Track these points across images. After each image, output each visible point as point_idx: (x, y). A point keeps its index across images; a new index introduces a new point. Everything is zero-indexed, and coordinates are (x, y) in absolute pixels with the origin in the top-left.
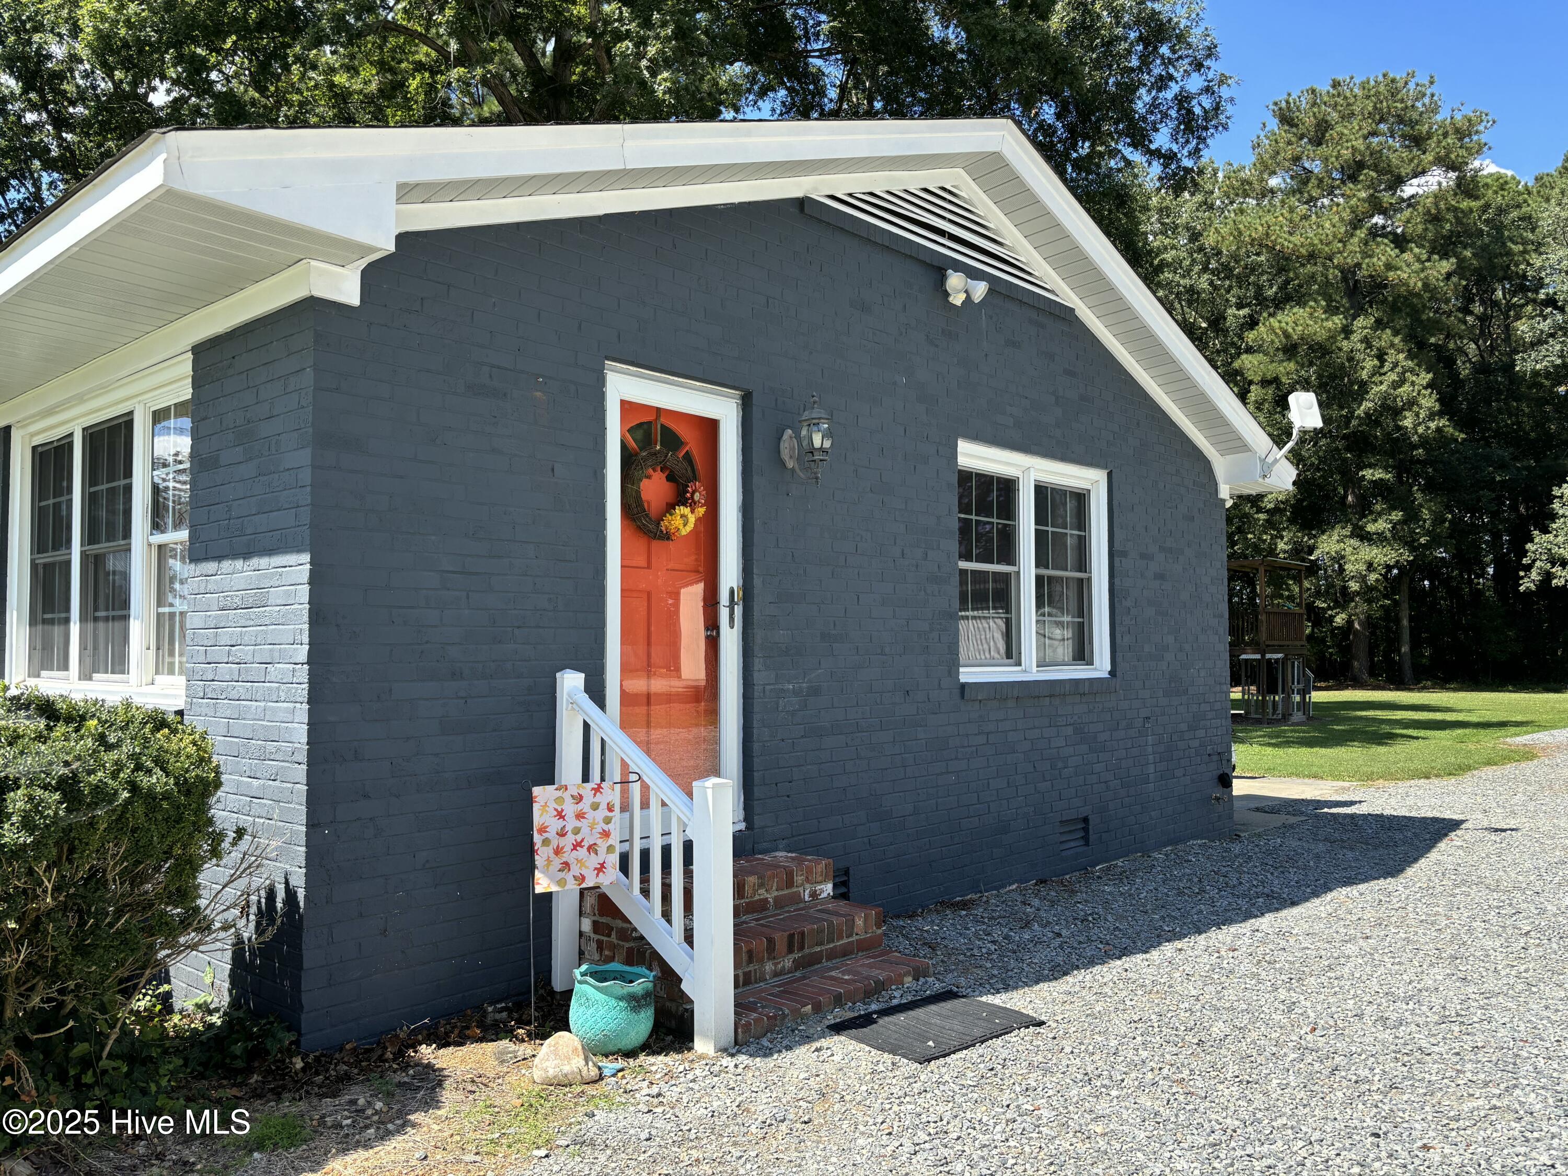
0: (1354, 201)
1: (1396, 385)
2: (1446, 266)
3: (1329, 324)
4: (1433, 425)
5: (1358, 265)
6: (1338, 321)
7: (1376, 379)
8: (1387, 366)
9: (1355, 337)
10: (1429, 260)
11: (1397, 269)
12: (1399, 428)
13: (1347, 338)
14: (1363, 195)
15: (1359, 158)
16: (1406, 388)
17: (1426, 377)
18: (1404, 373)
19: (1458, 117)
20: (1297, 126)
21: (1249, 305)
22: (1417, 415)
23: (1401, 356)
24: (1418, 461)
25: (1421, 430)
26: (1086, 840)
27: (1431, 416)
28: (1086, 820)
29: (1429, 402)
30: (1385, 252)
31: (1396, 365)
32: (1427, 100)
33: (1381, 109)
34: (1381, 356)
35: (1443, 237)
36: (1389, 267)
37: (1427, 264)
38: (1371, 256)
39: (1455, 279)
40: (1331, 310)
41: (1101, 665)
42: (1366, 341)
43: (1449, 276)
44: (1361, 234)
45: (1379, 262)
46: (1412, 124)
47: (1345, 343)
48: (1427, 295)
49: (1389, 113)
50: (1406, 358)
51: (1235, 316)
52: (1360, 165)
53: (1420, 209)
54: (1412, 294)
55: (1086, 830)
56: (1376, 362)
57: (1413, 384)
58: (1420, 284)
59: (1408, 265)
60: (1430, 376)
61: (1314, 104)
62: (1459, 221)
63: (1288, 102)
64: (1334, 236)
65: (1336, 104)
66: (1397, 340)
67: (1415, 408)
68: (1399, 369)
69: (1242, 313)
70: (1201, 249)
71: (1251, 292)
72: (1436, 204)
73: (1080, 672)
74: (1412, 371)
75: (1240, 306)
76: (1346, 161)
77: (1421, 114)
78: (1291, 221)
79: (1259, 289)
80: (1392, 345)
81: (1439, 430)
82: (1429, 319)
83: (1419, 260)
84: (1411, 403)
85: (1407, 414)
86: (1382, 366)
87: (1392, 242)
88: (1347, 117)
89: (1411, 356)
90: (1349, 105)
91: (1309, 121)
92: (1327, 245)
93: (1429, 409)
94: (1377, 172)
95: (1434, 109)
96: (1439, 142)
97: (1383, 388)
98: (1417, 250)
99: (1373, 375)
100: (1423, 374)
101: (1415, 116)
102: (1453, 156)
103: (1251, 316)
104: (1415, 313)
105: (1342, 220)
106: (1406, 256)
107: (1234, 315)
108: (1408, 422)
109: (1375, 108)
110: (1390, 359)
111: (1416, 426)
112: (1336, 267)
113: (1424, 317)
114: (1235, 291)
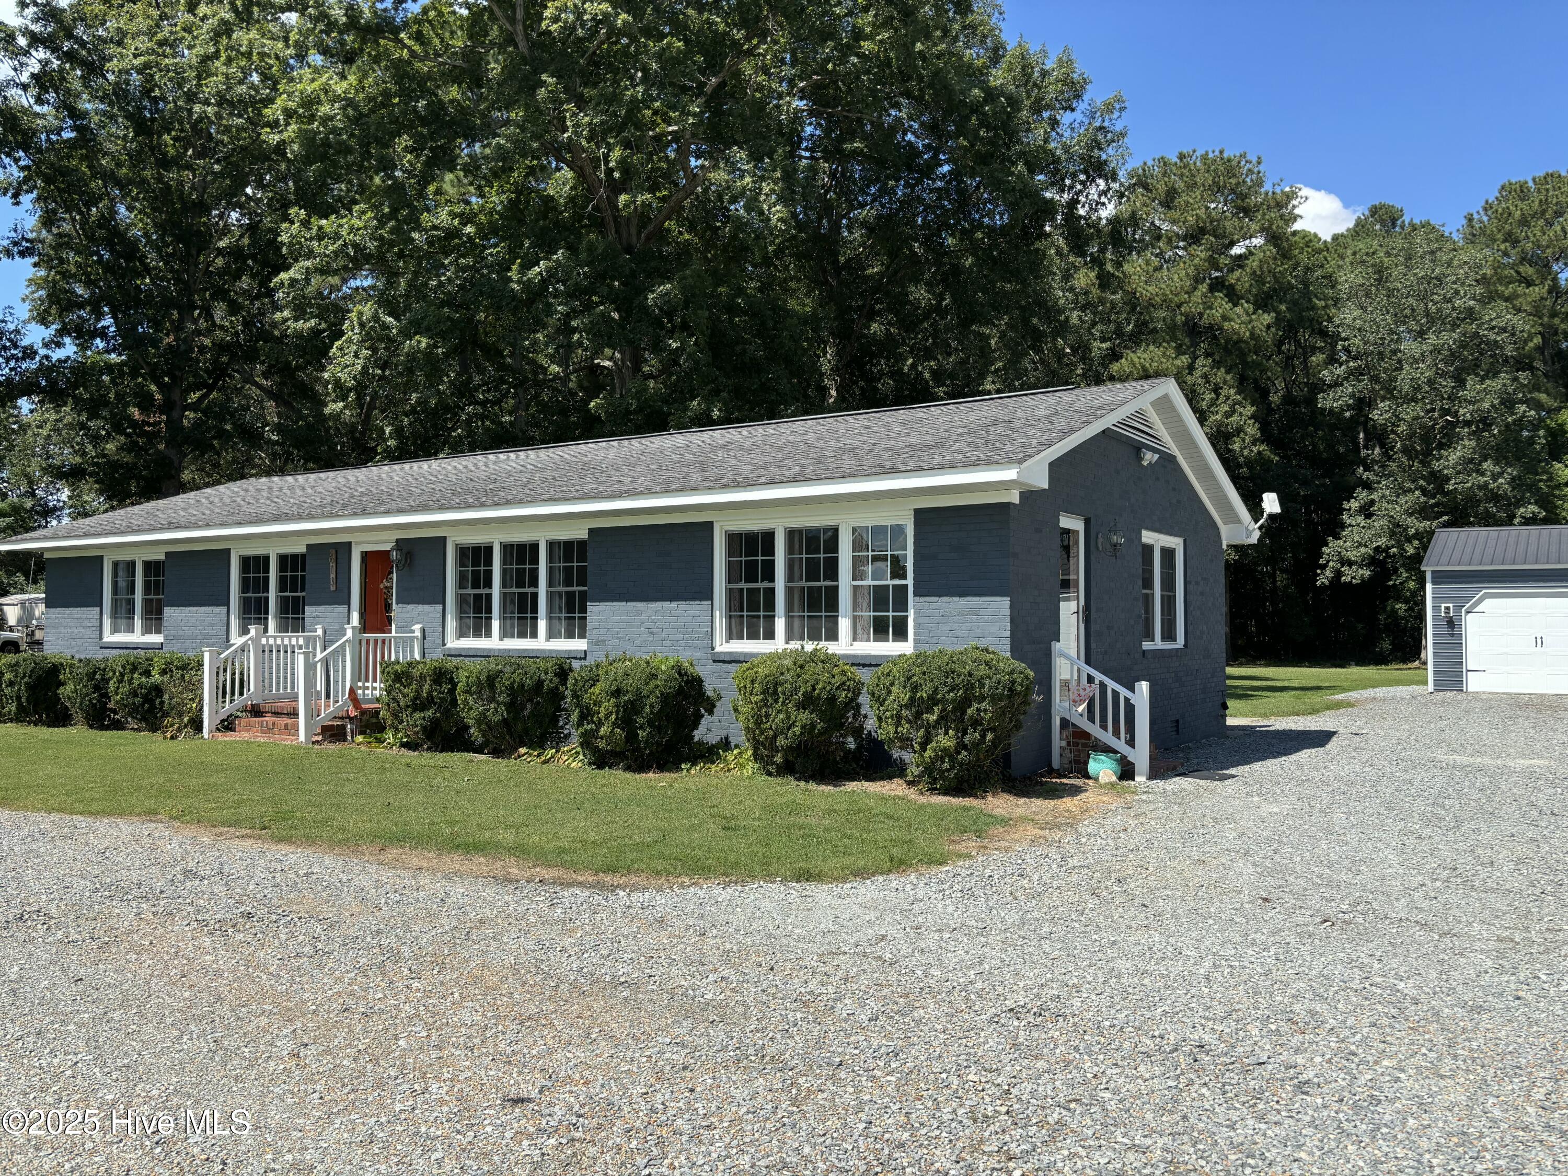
0: (1197, 261)
1: (1228, 415)
2: (1267, 318)
3: (1178, 362)
4: (1255, 449)
5: (1201, 315)
6: (1185, 360)
7: (1213, 409)
8: (1221, 398)
9: (1198, 373)
10: (1254, 313)
11: (1230, 320)
12: (1230, 451)
13: (1190, 373)
14: (1203, 255)
15: (1201, 225)
16: (1235, 418)
17: (1250, 410)
18: (1234, 405)
19: (1278, 190)
20: (1151, 191)
21: (1110, 339)
22: (1243, 440)
23: (1232, 391)
24: (1243, 478)
25: (1246, 452)
26: (1177, 731)
27: (1254, 442)
28: (1177, 721)
29: (1252, 430)
30: (1221, 305)
31: (1228, 398)
32: (1254, 177)
33: (1218, 183)
34: (1216, 390)
35: (1264, 293)
36: (1225, 318)
37: (1254, 317)
38: (1211, 308)
39: (1273, 330)
40: (1180, 351)
41: (1180, 642)
42: (1205, 376)
43: (1268, 327)
44: (1203, 288)
45: (1217, 313)
46: (1243, 197)
47: (1189, 378)
48: (1253, 342)
49: (1225, 187)
50: (1236, 394)
51: (1099, 349)
52: (1203, 231)
53: (1248, 270)
54: (1240, 341)
55: (1177, 726)
56: (1213, 395)
57: (1241, 414)
58: (1248, 334)
59: (1239, 317)
60: (1254, 408)
61: (1165, 174)
62: (1277, 280)
63: (1144, 170)
64: (1182, 288)
65: (1182, 175)
66: (1229, 377)
67: (1242, 435)
68: (1230, 402)
69: (1104, 345)
70: (1072, 289)
71: (1112, 327)
72: (1261, 268)
73: (1169, 645)
74: (1240, 404)
75: (1103, 340)
76: (1191, 226)
77: (1250, 188)
78: (1147, 272)
79: (1119, 326)
80: (1225, 382)
81: (1259, 453)
82: (1253, 361)
83: (1248, 314)
84: (1239, 431)
85: (1236, 439)
86: (1217, 399)
87: (1226, 296)
88: (1192, 186)
89: (1239, 393)
90: (1193, 176)
91: (1161, 188)
92: (1176, 295)
93: (1253, 436)
94: (1215, 237)
95: (1259, 183)
96: (1264, 214)
97: (1219, 417)
98: (1246, 305)
99: (1211, 406)
100: (1249, 407)
101: (1244, 189)
102: (1274, 227)
103: (1112, 349)
104: (1243, 355)
105: (1187, 275)
106: (1238, 310)
107: (1099, 347)
108: (1236, 447)
109: (1214, 182)
110: (1224, 393)
111: (1242, 449)
112: (1181, 314)
113: (1249, 360)
114: (1099, 326)
